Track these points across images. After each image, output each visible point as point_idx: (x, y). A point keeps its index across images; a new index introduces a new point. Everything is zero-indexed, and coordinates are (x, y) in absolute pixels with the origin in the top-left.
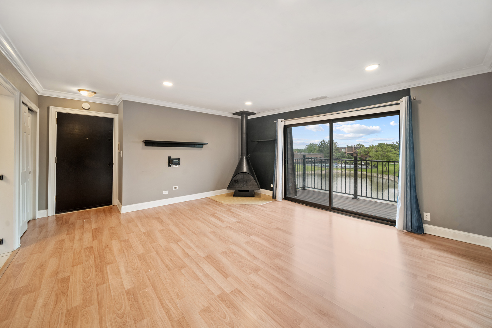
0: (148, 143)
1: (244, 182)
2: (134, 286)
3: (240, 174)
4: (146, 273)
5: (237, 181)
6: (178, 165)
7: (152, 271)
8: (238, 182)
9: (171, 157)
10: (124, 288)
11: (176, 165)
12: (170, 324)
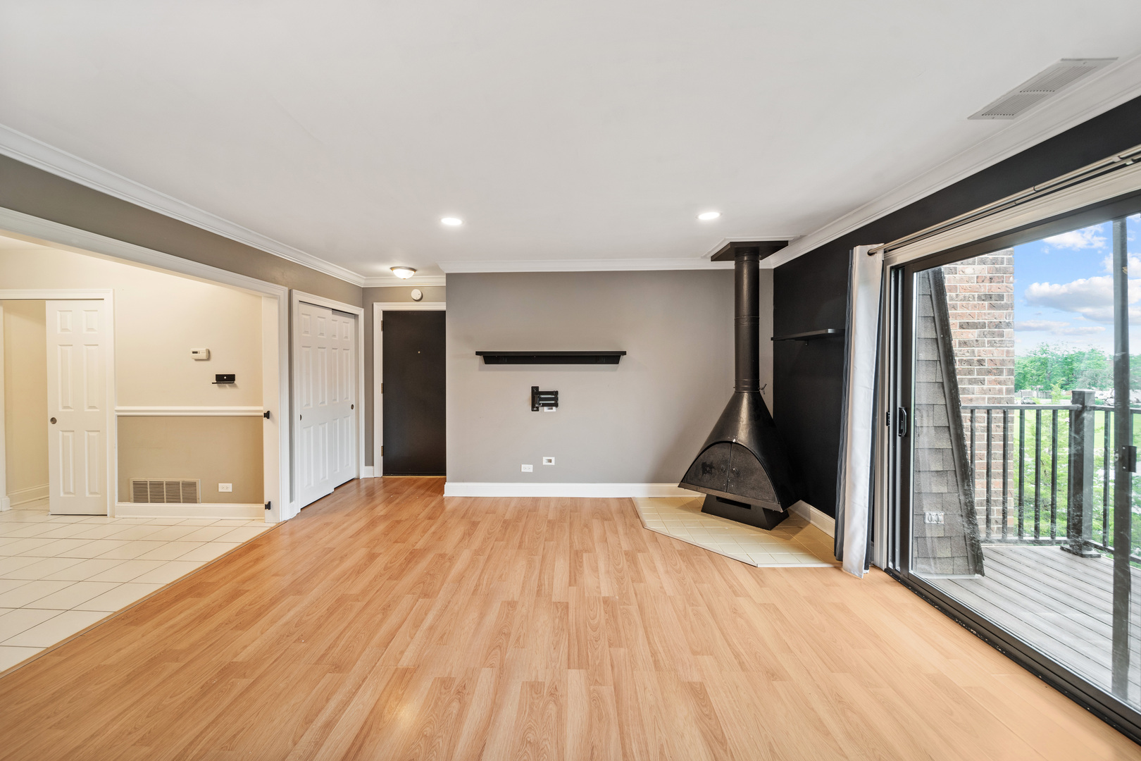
0: (491, 358)
1: (732, 475)
3: (721, 444)
5: (711, 467)
6: (554, 408)
8: (713, 470)
9: (537, 388)
11: (550, 405)
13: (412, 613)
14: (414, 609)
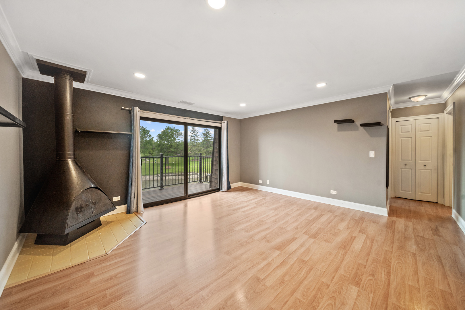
1: (93, 206)
2: (349, 284)
4: (329, 285)
7: (323, 280)
8: (82, 209)
10: (359, 291)
12: (349, 252)
13: (269, 272)
14: (268, 274)
